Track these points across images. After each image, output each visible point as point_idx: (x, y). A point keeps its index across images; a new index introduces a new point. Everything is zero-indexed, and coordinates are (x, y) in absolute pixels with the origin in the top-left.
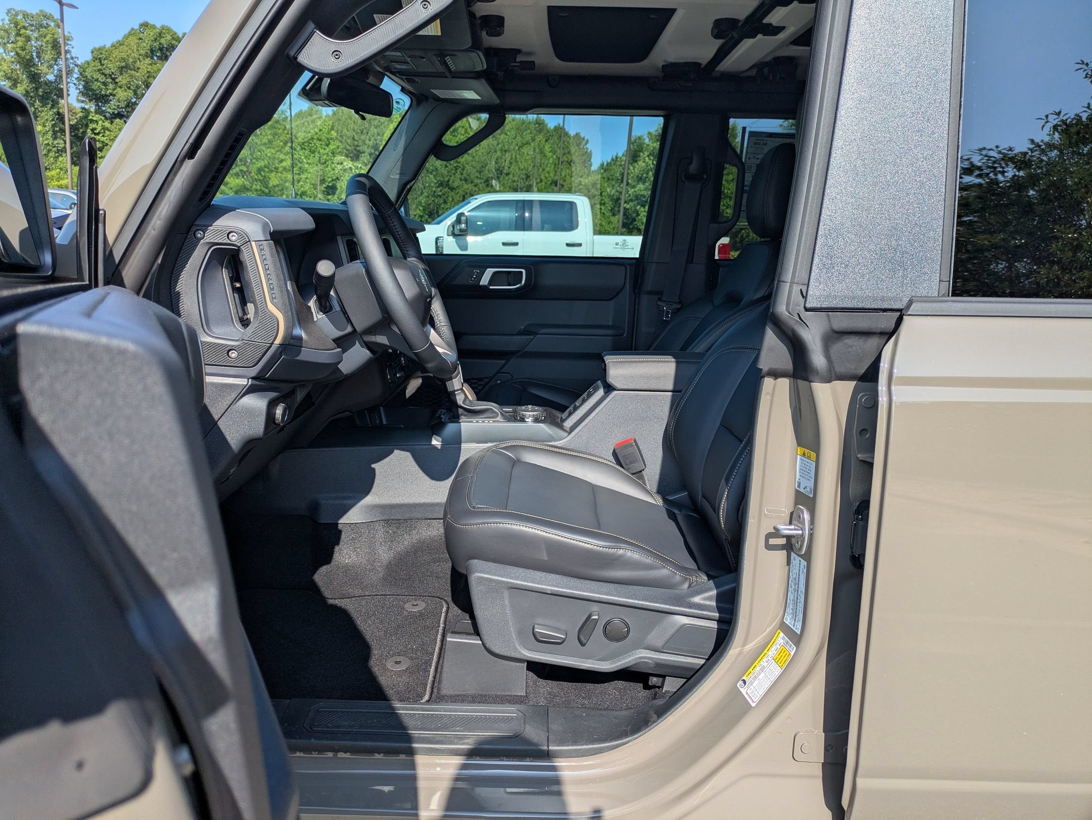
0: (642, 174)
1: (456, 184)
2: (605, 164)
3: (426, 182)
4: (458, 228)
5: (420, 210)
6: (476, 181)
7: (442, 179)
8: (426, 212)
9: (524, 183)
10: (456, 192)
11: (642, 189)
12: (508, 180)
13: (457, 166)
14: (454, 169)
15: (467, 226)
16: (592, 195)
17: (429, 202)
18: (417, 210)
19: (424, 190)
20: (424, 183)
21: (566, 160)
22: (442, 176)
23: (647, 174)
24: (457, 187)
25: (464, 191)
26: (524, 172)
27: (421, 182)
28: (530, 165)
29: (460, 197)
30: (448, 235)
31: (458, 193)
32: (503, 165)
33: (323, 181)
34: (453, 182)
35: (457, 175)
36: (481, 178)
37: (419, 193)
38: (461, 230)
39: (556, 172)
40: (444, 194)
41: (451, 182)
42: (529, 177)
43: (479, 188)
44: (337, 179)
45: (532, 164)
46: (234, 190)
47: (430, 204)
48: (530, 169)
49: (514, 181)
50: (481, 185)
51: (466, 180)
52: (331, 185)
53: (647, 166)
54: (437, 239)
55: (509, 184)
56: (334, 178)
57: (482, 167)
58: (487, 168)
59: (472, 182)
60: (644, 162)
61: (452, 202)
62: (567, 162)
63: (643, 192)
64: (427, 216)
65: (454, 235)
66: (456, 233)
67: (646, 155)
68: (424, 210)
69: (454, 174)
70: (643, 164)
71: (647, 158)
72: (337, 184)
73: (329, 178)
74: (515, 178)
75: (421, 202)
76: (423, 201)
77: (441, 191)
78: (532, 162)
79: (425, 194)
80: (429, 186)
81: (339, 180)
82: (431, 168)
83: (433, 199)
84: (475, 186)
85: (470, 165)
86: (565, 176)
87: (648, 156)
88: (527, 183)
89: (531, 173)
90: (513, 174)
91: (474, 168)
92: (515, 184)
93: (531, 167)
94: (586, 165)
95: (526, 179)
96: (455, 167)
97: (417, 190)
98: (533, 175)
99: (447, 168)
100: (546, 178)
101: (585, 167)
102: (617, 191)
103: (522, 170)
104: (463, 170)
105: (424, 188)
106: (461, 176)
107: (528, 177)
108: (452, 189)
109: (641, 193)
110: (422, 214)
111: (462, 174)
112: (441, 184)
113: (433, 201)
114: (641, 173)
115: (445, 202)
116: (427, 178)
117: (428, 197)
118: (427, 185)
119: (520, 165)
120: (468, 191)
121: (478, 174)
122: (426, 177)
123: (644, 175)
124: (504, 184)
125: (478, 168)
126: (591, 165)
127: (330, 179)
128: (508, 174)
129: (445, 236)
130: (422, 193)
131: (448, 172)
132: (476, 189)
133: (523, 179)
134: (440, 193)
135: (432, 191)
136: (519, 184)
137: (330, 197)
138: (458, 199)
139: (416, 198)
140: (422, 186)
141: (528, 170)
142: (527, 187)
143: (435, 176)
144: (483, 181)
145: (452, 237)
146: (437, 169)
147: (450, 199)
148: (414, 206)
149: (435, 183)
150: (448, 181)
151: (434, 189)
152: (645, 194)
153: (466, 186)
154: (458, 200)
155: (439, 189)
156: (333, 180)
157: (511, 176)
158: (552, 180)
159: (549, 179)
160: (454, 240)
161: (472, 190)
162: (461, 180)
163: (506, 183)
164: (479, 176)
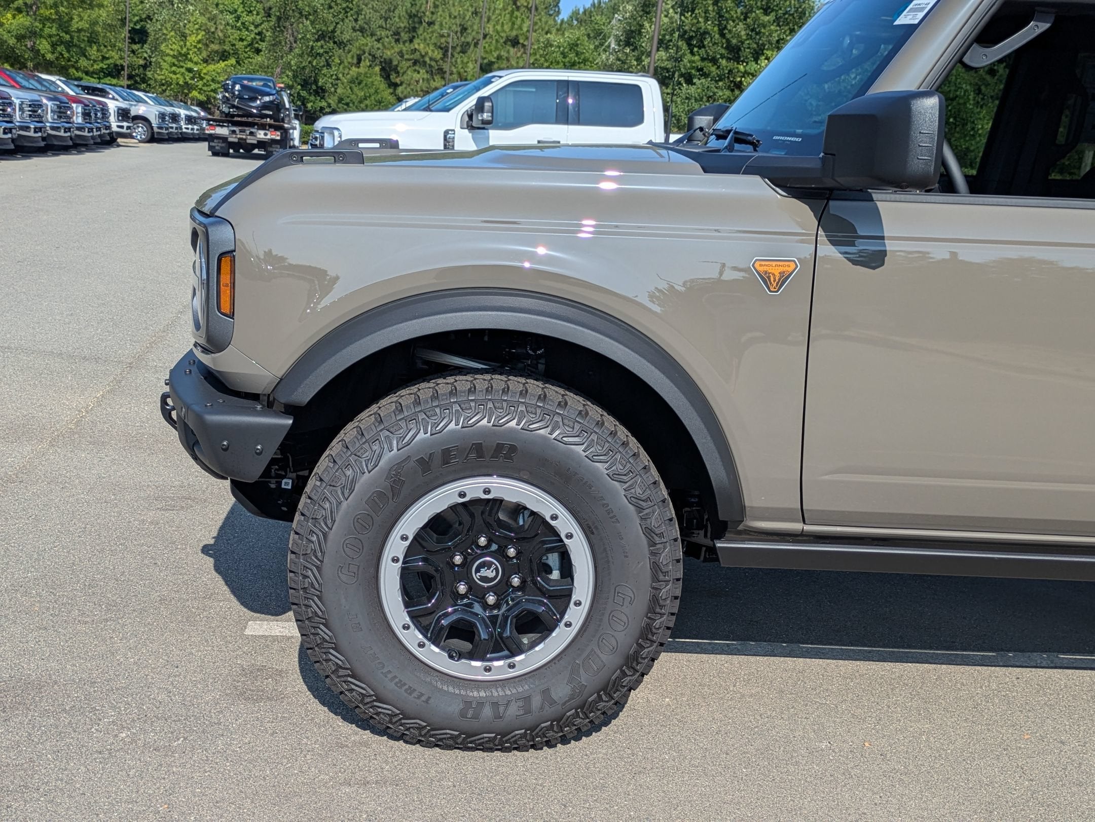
0: (664, 35)
1: (346, 37)
2: (581, 11)
3: (298, 33)
4: (480, 118)
5: (287, 76)
6: (378, 33)
7: (324, 28)
8: (298, 80)
9: (458, 38)
10: (346, 48)
11: (664, 58)
12: (432, 32)
13: (347, 7)
14: (343, 12)
15: (492, 116)
16: (569, 62)
17: (304, 64)
18: (283, 76)
19: (295, 45)
20: (295, 34)
21: (525, 4)
22: (324, 22)
23: (671, 35)
24: (349, 41)
25: (360, 49)
26: (458, 21)
27: (290, 31)
28: (468, 10)
29: (352, 57)
30: (462, 128)
31: (349, 51)
32: (423, 9)
33: (123, 21)
34: (341, 33)
35: (347, 21)
36: (386, 29)
37: (286, 49)
38: (484, 122)
39: (513, 24)
40: (326, 52)
41: (338, 32)
42: (466, 29)
43: (383, 44)
44: (149, 18)
45: (470, 8)
46: (14, 33)
47: (304, 68)
48: (467, 18)
49: (443, 36)
50: (387, 40)
51: (362, 30)
52: (138, 27)
53: (672, 23)
54: (446, 133)
55: (434, 40)
56: (144, 16)
57: (389, 10)
58: (397, 12)
59: (372, 35)
60: (666, 16)
61: (340, 64)
62: (527, 7)
63: (666, 63)
64: (299, 87)
65: (471, 128)
66: (474, 125)
67: (670, 6)
68: (294, 76)
69: (343, 20)
70: (666, 20)
71: (671, 11)
72: (148, 26)
73: (135, 15)
74: (445, 31)
75: (289, 63)
76: (293, 63)
77: (322, 47)
78: (472, 6)
79: (297, 51)
80: (303, 38)
81: (151, 20)
82: (307, 9)
83: (310, 59)
84: (378, 40)
85: (370, 6)
86: (528, 31)
87: (673, 7)
88: (463, 39)
89: (469, 23)
90: (441, 25)
91: (376, 11)
92: (443, 40)
93: (470, 13)
94: (551, 12)
95: (462, 33)
96: (344, 9)
97: (283, 43)
98: (472, 26)
99: (332, 11)
100: (498, 32)
101: (550, 15)
102: (619, 59)
103: (455, 17)
104: (358, 13)
105: (295, 42)
106: (354, 24)
107: (464, 29)
108: (340, 44)
109: (663, 65)
110: (291, 83)
111: (356, 20)
112: (322, 36)
113: (310, 62)
114: (662, 32)
115: (328, 65)
116: (301, 25)
117: (301, 55)
118: (300, 36)
119: (452, 10)
120: (367, 49)
121: (382, 22)
122: (299, 23)
123: (667, 37)
124: (425, 40)
125: (383, 12)
126: (559, 13)
127: (137, 18)
128: (430, 24)
129: (458, 129)
130: (291, 49)
131: (334, 16)
132: (380, 45)
133: (456, 32)
134: (321, 51)
135: (307, 47)
136: (450, 40)
137: (135, 47)
138: (350, 60)
139: (282, 57)
140: (292, 39)
141: (464, 18)
142: (462, 46)
143: (312, 23)
144: (390, 33)
145: (466, 131)
146: (316, 11)
147: (337, 61)
148: (278, 70)
149: (313, 34)
150: (334, 31)
151: (311, 43)
152: (669, 66)
153: (363, 41)
154: (349, 63)
155: (319, 44)
156: (141, 20)
157: (437, 27)
158: (507, 37)
159: (503, 34)
160: (471, 135)
161: (372, 46)
162: (354, 30)
163: (428, 37)
164: (384, 26)
